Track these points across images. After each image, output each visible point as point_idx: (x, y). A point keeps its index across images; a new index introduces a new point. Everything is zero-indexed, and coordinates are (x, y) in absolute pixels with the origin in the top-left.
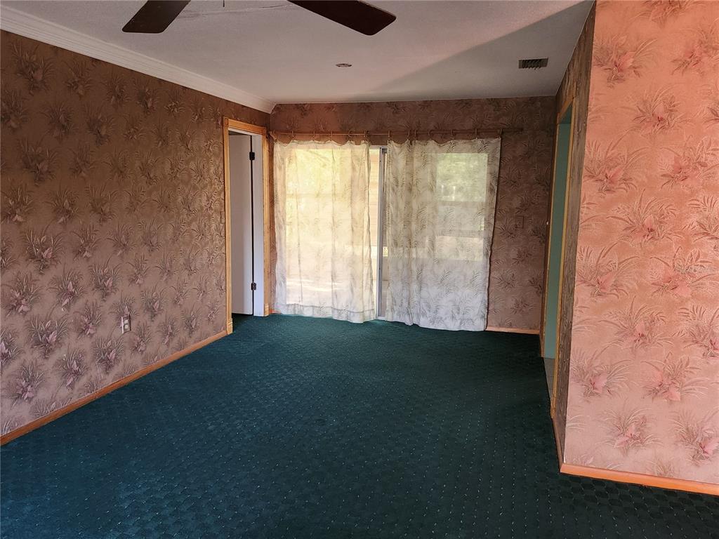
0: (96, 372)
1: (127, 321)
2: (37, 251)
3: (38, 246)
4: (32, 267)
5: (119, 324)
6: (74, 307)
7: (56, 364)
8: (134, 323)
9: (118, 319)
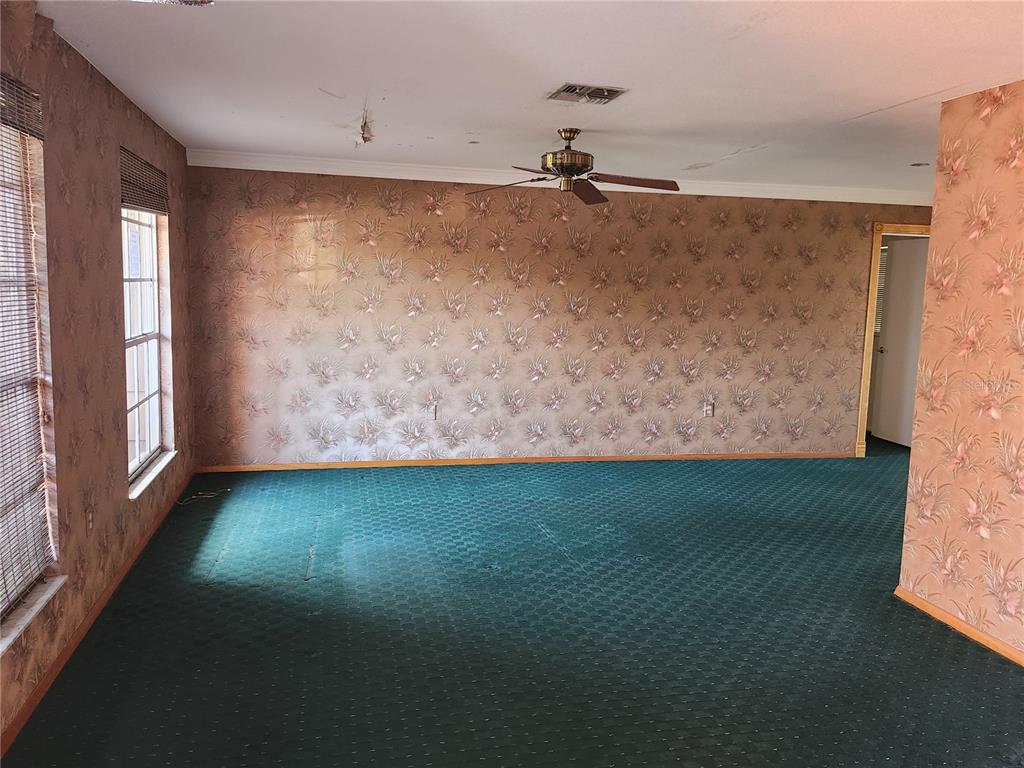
0: (675, 441)
1: (710, 407)
2: (630, 340)
3: (632, 336)
4: (626, 349)
5: (701, 408)
6: (659, 384)
7: (637, 422)
8: (717, 411)
9: (702, 402)
